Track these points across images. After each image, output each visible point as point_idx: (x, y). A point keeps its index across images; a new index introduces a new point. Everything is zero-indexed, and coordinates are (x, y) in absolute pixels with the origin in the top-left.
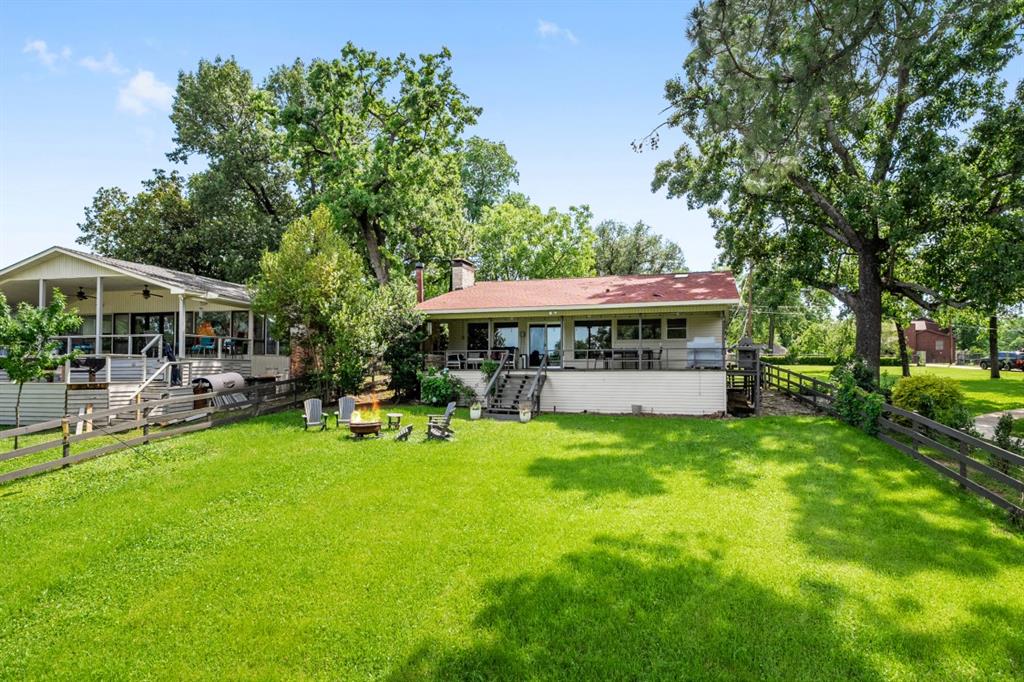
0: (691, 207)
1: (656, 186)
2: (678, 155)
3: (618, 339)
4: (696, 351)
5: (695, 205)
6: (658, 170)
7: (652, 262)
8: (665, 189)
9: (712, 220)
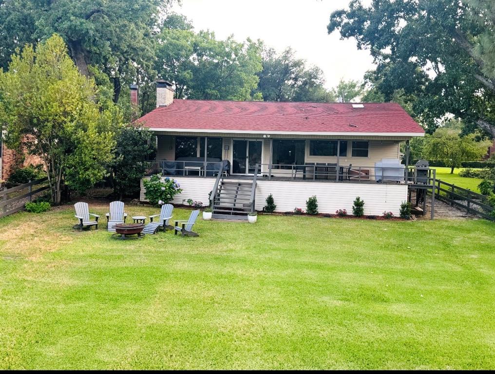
0: (359, 47)
1: (331, 29)
2: (352, 5)
3: (311, 155)
4: (383, 169)
5: (362, 46)
6: (333, 16)
7: (296, 79)
8: (337, 32)
9: (372, 58)
